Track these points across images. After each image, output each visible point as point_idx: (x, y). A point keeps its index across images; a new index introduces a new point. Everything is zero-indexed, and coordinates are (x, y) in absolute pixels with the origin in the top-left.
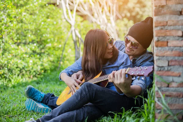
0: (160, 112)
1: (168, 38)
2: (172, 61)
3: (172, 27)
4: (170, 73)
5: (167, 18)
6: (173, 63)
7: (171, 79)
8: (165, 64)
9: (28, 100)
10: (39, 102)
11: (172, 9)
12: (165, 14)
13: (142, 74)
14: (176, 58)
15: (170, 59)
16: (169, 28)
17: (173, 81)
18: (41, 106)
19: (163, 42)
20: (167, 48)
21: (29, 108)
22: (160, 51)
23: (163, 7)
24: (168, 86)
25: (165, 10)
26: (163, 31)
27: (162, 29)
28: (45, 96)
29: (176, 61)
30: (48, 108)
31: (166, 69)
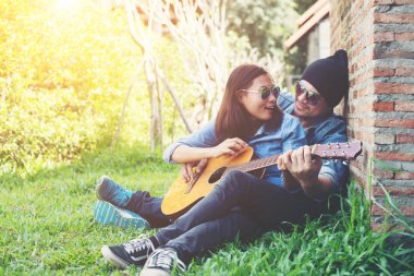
0: (380, 221)
1: (395, 96)
2: (400, 135)
3: (403, 79)
4: (397, 156)
5: (395, 63)
6: (402, 139)
7: (398, 165)
8: (390, 141)
9: (99, 203)
10: (122, 207)
11: (404, 47)
12: (391, 56)
13: (342, 154)
14: (408, 131)
15: (398, 132)
16: (398, 81)
17: (402, 170)
18: (127, 215)
19: (386, 103)
20: (393, 114)
21: (103, 218)
22: (382, 118)
23: (388, 44)
24: (393, 178)
25: (391, 49)
26: (387, 85)
27: (386, 81)
28: (134, 195)
29: (407, 135)
30: (140, 218)
31: (391, 148)
